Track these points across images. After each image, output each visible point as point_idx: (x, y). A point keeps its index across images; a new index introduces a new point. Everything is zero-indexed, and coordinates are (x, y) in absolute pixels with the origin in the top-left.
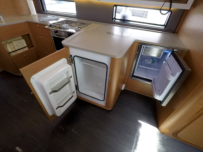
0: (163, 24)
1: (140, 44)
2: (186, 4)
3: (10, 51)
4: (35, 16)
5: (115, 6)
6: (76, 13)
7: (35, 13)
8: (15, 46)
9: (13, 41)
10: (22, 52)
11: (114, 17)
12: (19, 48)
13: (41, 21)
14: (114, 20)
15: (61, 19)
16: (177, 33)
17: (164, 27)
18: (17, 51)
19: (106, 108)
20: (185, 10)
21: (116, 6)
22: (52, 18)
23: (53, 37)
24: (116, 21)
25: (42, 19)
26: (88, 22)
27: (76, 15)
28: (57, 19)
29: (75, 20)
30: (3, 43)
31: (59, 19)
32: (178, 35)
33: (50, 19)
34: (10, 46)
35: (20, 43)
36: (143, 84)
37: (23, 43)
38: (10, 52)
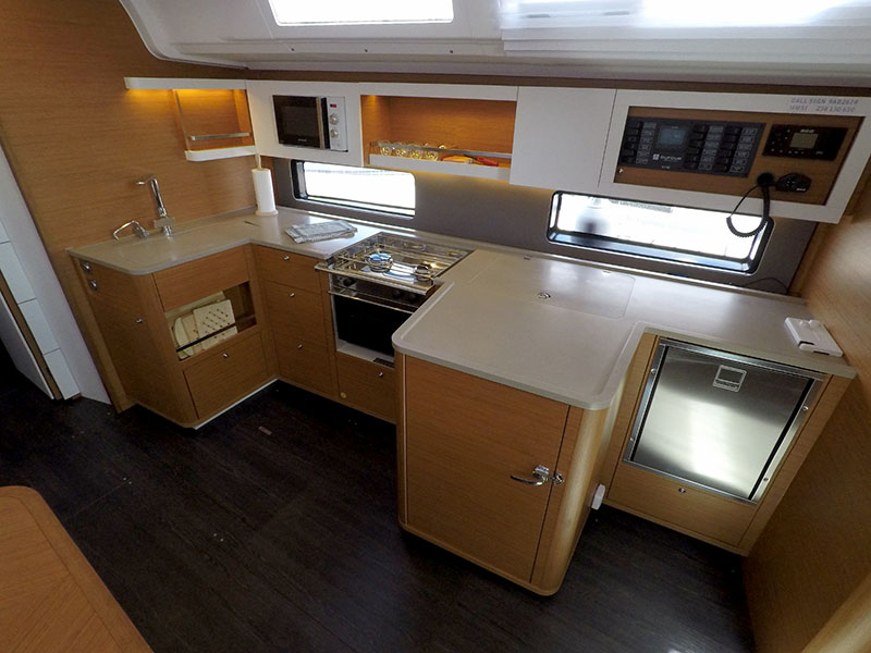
0: (743, 256)
1: (662, 342)
2: (824, 204)
3: (182, 340)
4: (270, 216)
5: (557, 192)
6: (414, 207)
7: (272, 207)
8: (198, 324)
9: (196, 308)
10: (218, 346)
11: (552, 226)
12: (211, 331)
13: (298, 240)
14: (554, 234)
15: (365, 232)
16: (799, 295)
17: (746, 267)
18: (203, 342)
19: (537, 588)
20: (818, 223)
21: (560, 193)
22: (330, 229)
23: (336, 297)
24: (560, 237)
25: (298, 233)
26: (458, 243)
27: (413, 213)
28: (349, 233)
29: (409, 233)
30: (168, 315)
31: (356, 230)
32: (805, 304)
33: (323, 235)
34: (186, 325)
35: (216, 313)
36: (680, 490)
37: (224, 313)
38: (181, 345)
